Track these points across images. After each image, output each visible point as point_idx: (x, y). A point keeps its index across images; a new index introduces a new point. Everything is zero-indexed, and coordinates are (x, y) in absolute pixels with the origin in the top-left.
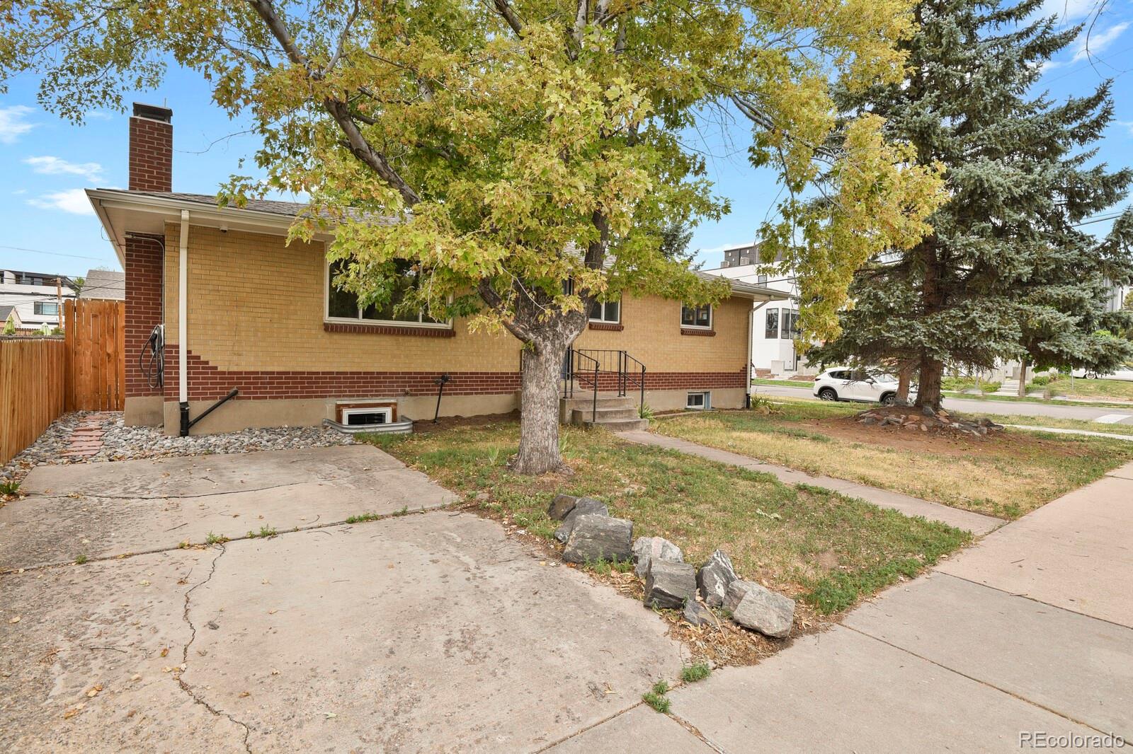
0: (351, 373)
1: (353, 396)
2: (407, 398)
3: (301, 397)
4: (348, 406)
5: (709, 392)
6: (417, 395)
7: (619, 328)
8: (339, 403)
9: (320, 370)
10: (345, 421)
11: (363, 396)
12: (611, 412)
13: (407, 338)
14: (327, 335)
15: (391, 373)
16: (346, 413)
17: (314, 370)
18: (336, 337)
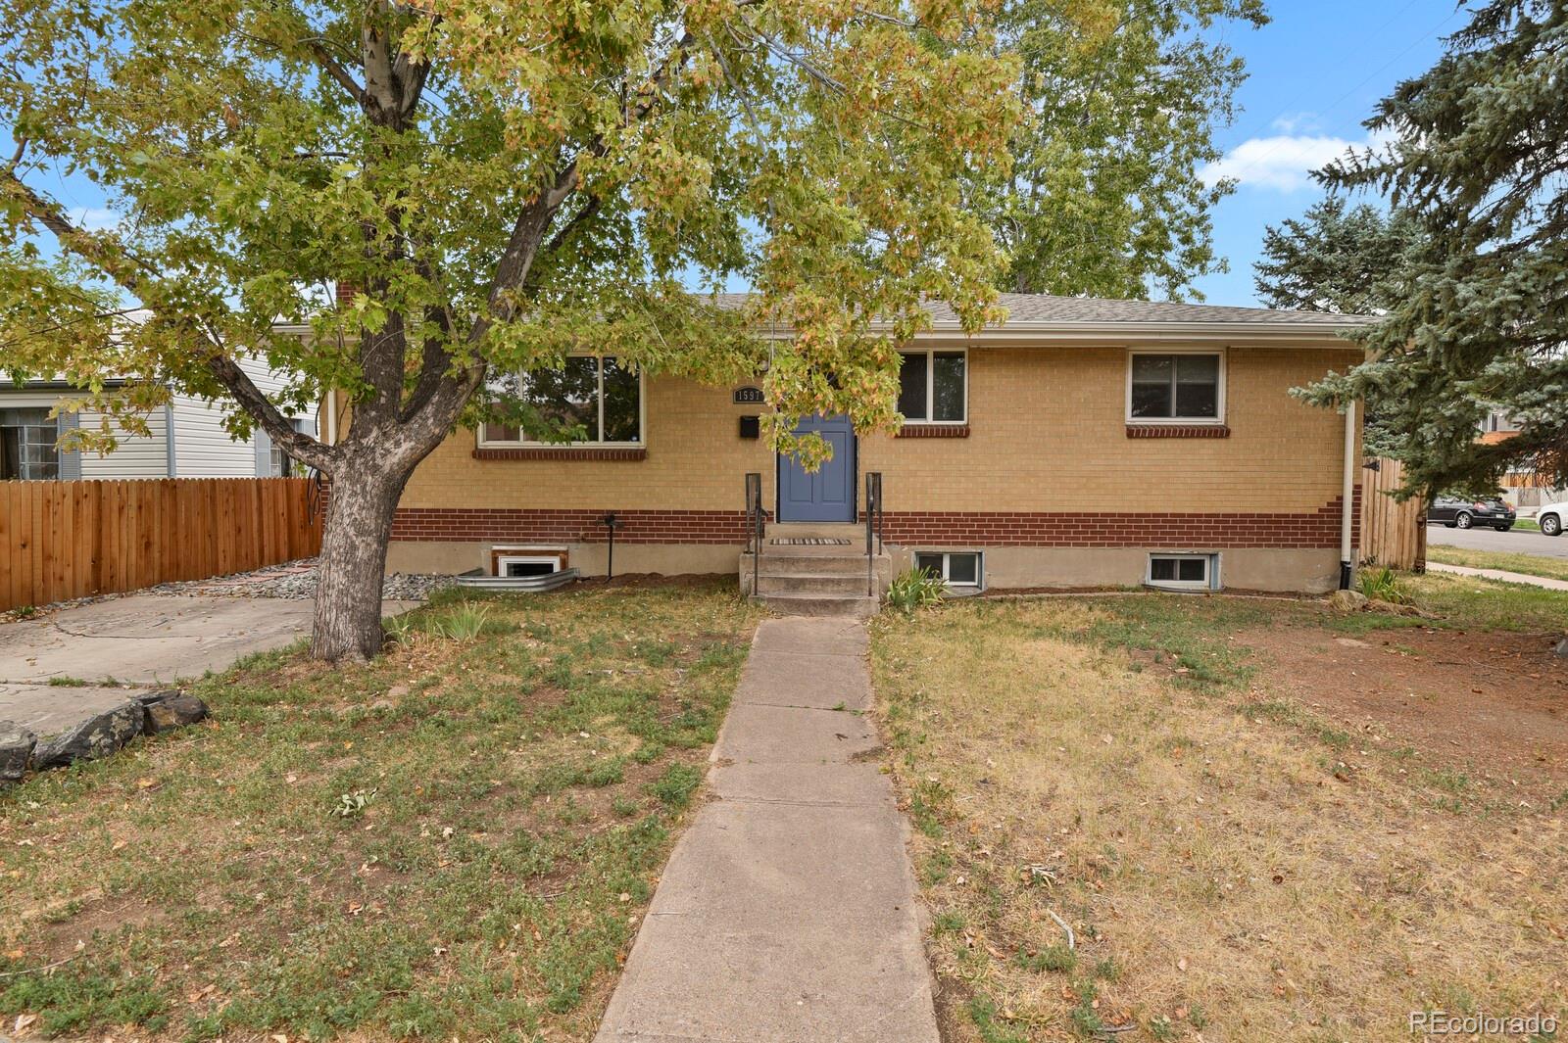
0: (510, 511)
1: (512, 540)
2: (582, 545)
3: (453, 540)
4: (505, 553)
5: (1216, 555)
6: (595, 541)
7: (963, 433)
8: (496, 548)
9: (473, 507)
10: (503, 571)
11: (525, 540)
12: (815, 581)
13: (579, 464)
14: (478, 464)
15: (559, 511)
16: (504, 562)
17: (465, 507)
18: (490, 466)
